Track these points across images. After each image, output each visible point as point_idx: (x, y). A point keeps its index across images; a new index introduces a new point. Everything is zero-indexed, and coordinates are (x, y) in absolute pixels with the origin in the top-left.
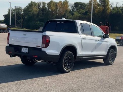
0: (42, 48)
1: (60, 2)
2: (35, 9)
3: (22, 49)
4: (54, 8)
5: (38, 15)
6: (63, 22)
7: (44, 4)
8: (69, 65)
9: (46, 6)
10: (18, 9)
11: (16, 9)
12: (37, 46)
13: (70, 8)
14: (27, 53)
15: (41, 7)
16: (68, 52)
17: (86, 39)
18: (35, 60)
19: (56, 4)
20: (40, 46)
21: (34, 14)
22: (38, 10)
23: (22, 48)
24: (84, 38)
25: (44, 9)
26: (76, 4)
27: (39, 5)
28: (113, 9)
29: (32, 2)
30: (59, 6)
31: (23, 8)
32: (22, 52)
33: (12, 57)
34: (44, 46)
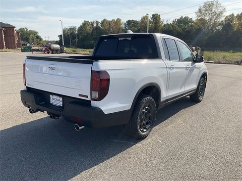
0: (92, 101)
1: (113, 20)
2: (89, 28)
3: (51, 98)
4: (107, 27)
5: (92, 34)
6: (130, 39)
7: (97, 22)
8: (147, 123)
9: (100, 25)
10: (72, 29)
11: (70, 29)
12: (80, 95)
13: (123, 26)
14: (60, 106)
15: (95, 26)
16: (146, 99)
17: (173, 68)
18: (77, 126)
19: (109, 23)
20: (87, 97)
21: (88, 34)
22: (92, 29)
23: (51, 96)
24: (170, 68)
25: (97, 28)
26: (129, 22)
27: (92, 24)
28: (164, 26)
29: (85, 21)
30: (112, 24)
31: (77, 28)
32: (52, 104)
33: (33, 113)
34: (96, 95)
